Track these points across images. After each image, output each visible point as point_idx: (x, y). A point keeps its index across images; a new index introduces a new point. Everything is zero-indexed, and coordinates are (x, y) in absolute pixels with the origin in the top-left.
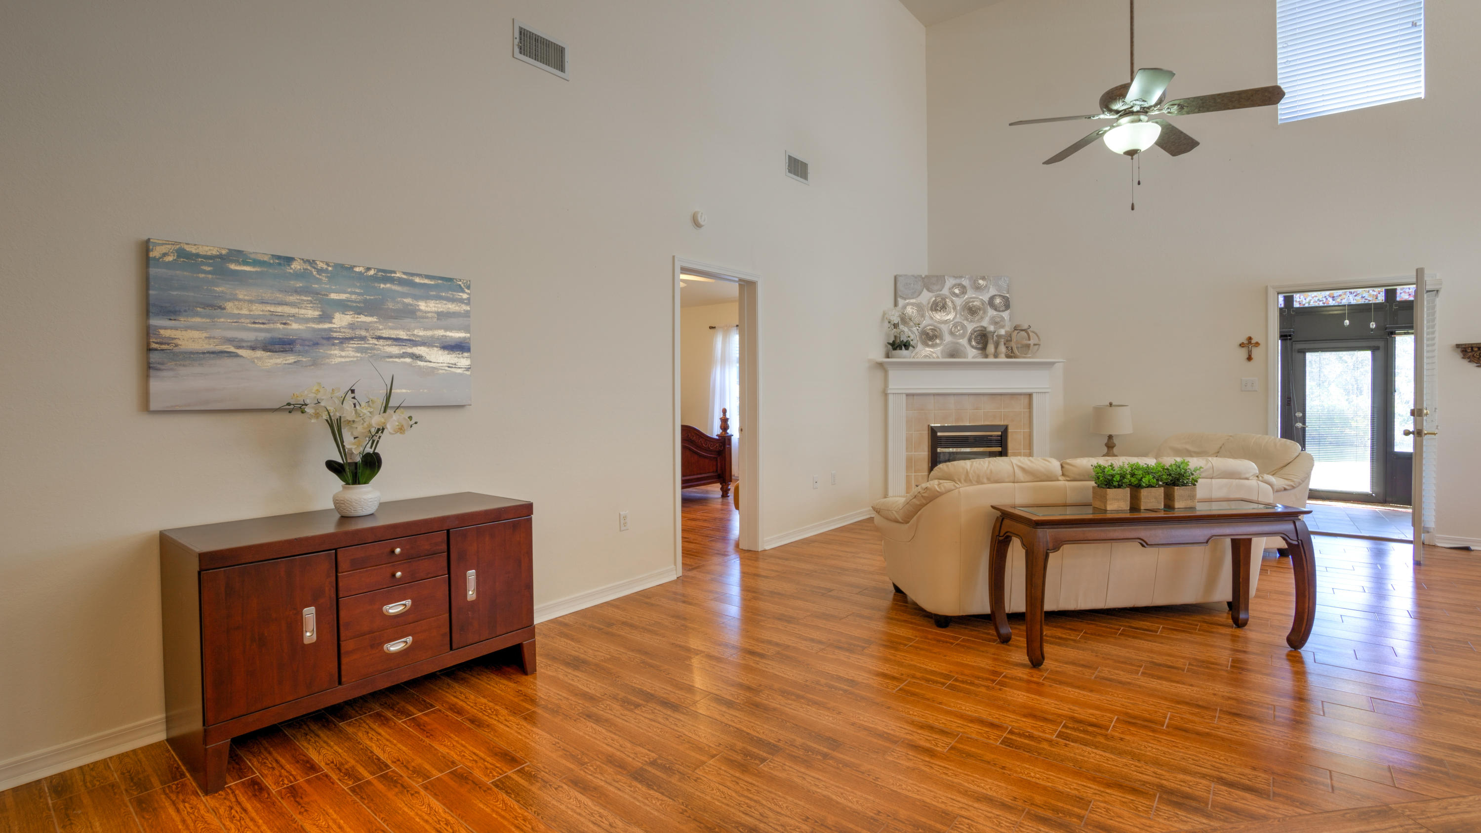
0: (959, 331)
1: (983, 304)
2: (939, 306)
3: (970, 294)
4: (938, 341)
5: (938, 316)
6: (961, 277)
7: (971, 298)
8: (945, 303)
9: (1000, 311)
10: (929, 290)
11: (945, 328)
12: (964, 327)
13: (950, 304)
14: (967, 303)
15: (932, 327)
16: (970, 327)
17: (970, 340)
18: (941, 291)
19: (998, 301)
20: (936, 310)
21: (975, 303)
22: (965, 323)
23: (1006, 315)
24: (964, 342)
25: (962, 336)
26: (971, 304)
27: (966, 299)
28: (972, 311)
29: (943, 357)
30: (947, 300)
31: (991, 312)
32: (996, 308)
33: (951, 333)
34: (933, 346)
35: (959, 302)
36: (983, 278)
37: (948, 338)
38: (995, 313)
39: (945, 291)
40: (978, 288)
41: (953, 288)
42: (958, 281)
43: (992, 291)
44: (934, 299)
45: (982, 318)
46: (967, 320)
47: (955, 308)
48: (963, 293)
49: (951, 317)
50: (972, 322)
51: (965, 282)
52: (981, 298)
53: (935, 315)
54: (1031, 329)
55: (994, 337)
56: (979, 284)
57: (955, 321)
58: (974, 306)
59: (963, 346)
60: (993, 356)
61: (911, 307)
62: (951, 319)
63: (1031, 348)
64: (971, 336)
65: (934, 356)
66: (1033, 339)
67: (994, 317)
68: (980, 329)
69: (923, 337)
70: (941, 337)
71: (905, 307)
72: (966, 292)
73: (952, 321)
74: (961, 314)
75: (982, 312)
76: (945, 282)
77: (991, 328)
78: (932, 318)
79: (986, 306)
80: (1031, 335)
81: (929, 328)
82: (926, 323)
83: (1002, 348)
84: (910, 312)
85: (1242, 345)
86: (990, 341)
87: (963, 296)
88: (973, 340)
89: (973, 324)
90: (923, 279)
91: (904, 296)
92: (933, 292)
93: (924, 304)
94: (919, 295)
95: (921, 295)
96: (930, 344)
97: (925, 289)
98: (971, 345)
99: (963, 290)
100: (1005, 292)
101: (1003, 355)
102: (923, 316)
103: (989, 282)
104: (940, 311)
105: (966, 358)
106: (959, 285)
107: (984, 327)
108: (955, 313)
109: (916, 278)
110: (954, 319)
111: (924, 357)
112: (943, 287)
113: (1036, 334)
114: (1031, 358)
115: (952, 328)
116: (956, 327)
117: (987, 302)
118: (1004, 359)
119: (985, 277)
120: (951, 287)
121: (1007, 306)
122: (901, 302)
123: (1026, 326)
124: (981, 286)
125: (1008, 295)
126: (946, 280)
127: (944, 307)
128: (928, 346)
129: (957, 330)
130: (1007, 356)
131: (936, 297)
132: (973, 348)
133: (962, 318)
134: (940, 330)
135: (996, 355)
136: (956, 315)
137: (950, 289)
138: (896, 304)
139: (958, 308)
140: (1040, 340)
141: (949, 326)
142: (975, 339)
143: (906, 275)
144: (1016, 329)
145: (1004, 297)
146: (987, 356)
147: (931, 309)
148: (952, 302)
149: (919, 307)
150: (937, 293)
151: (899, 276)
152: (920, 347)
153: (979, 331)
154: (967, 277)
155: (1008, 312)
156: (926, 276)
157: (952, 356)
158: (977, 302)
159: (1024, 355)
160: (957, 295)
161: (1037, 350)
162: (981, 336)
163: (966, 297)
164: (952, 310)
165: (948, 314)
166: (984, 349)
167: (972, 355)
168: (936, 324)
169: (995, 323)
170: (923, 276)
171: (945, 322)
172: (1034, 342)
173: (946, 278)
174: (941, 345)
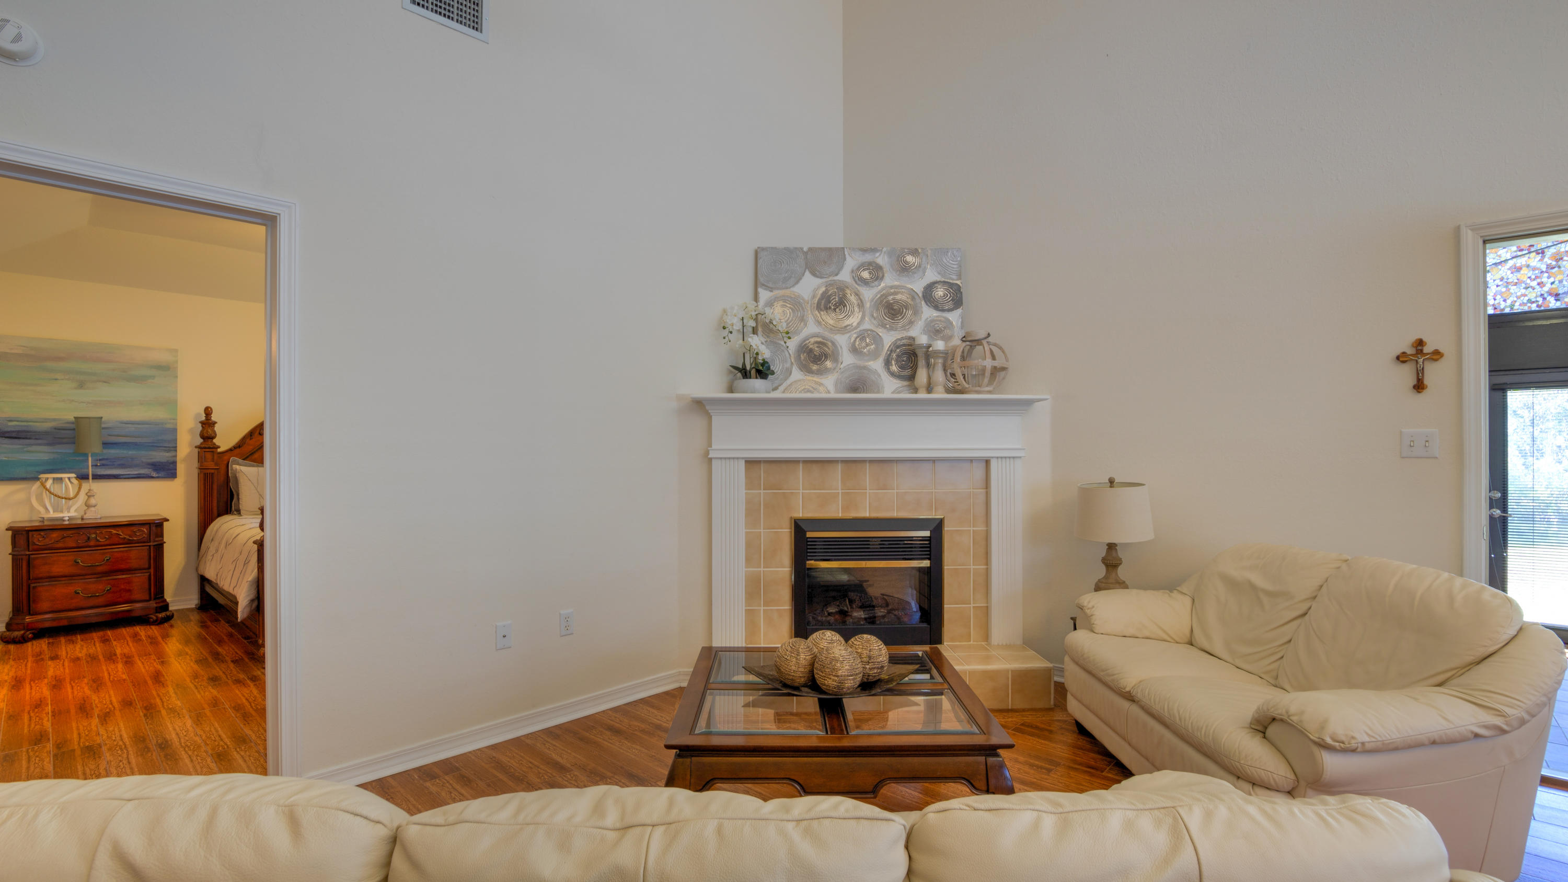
0: (867, 345)
1: (913, 298)
2: (833, 302)
3: (890, 280)
4: (828, 364)
5: (829, 319)
6: (874, 250)
7: (892, 287)
8: (845, 295)
9: (943, 310)
10: (814, 274)
11: (842, 341)
12: (877, 339)
13: (853, 299)
14: (885, 296)
15: (819, 340)
16: (889, 338)
17: (887, 363)
18: (837, 275)
19: (940, 292)
20: (827, 308)
21: (899, 297)
22: (881, 332)
23: (954, 317)
24: (877, 365)
25: (874, 355)
26: (890, 298)
27: (883, 289)
28: (892, 310)
29: (837, 391)
30: (848, 291)
31: (928, 313)
32: (936, 305)
33: (854, 350)
34: (819, 373)
35: (869, 294)
36: (914, 252)
37: (847, 359)
38: (935, 313)
39: (845, 276)
40: (904, 269)
41: (858, 269)
42: (868, 257)
43: (931, 275)
44: (823, 289)
45: (911, 323)
46: (883, 326)
47: (861, 305)
48: (877, 279)
49: (854, 320)
50: (892, 329)
51: (882, 260)
52: (909, 286)
53: (824, 317)
54: (990, 339)
55: (928, 356)
56: (906, 262)
57: (862, 328)
58: (897, 302)
59: (875, 372)
60: (924, 390)
61: (781, 303)
62: (855, 324)
63: (988, 374)
64: (890, 354)
65: (821, 388)
66: (994, 358)
67: (932, 321)
68: (904, 341)
69: (799, 356)
70: (835, 357)
71: (770, 304)
72: (883, 276)
73: (856, 328)
74: (873, 316)
75: (910, 312)
76: (845, 259)
77: (923, 340)
78: (819, 323)
79: (918, 301)
80: (992, 352)
81: (812, 340)
82: (805, 332)
83: (939, 376)
84: (779, 314)
85: (1401, 358)
86: (922, 362)
87: (876, 283)
88: (893, 363)
89: (893, 332)
90: (806, 253)
91: (770, 285)
92: (821, 278)
93: (806, 298)
94: (797, 282)
95: (801, 281)
96: (815, 367)
97: (807, 273)
98: (889, 369)
99: (877, 272)
100: (954, 277)
101: (940, 388)
102: (803, 319)
103: (924, 259)
104: (835, 310)
105: (878, 392)
106: (870, 264)
107: (913, 339)
108: (861, 313)
109: (790, 253)
110: (859, 324)
111: (800, 392)
112: (840, 268)
113: (1000, 348)
114: (990, 392)
115: (855, 341)
116: (863, 339)
117: (921, 295)
118: (939, 394)
119: (916, 250)
120: (855, 268)
121: (957, 301)
122: (764, 295)
123: (981, 334)
124: (910, 267)
125: (958, 282)
126: (847, 256)
127: (841, 303)
128: (810, 372)
129: (864, 344)
130: (948, 391)
131: (829, 285)
132: (892, 374)
133: (875, 322)
134: (833, 343)
135: (929, 389)
136: (863, 318)
137: (852, 271)
138: (756, 299)
139: (868, 305)
140: (1007, 360)
141: (850, 338)
142: (897, 361)
143: (775, 248)
144: (964, 339)
145: (951, 285)
146: (916, 391)
147: (819, 308)
148: (857, 294)
149: (796, 304)
150: (831, 278)
151: (763, 249)
152: (797, 374)
153: (904, 345)
154: (885, 249)
155: (959, 311)
156: (810, 249)
157: (854, 389)
158: (902, 293)
159: (978, 388)
160: (865, 282)
161: (1004, 378)
162: (905, 353)
163: (883, 285)
164: (856, 309)
165: (848, 316)
166: (912, 378)
167: (891, 387)
168: (827, 334)
169: (935, 331)
170: (805, 249)
171: (844, 330)
172: (996, 363)
173: (846, 253)
174: (835, 369)
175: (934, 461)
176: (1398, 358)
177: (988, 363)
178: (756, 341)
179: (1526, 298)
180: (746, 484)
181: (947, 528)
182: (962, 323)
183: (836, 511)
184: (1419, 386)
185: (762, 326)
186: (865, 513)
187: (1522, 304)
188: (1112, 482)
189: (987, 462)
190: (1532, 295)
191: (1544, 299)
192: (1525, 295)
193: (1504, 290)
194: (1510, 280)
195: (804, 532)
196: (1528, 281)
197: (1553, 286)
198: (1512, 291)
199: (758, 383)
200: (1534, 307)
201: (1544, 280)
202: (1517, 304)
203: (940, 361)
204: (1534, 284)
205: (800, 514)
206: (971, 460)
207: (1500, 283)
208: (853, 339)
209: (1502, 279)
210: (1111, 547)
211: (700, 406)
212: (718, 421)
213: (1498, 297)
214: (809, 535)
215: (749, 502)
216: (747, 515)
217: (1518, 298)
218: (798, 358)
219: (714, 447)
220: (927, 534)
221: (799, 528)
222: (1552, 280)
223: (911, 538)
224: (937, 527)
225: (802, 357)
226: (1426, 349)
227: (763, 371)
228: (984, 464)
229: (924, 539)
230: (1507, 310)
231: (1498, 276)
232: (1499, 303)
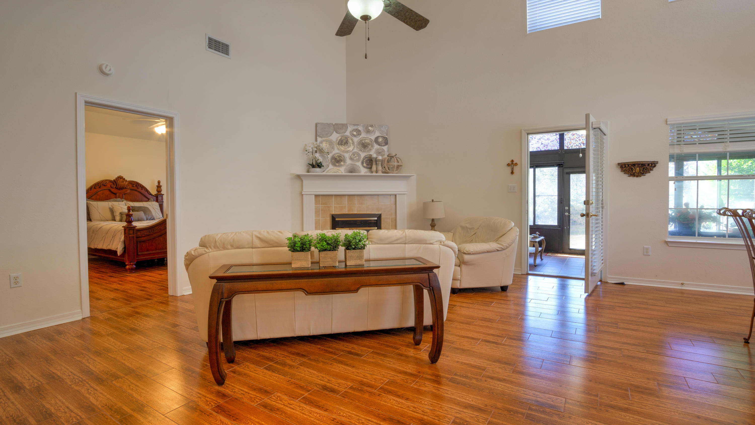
0: (355, 157)
1: (371, 142)
2: (343, 142)
3: (363, 135)
4: (342, 163)
5: (342, 148)
6: (358, 125)
7: (364, 138)
8: (348, 140)
9: (381, 146)
10: (337, 132)
11: (347, 155)
12: (359, 155)
13: (350, 141)
14: (361, 141)
15: (339, 155)
16: (363, 155)
17: (362, 163)
18: (345, 133)
19: (380, 140)
20: (341, 144)
21: (366, 141)
22: (360, 152)
23: (385, 148)
24: (359, 164)
25: (358, 161)
26: (364, 141)
27: (361, 138)
28: (364, 145)
29: (345, 173)
31: (376, 146)
32: (379, 144)
33: (351, 159)
34: (339, 166)
35: (356, 140)
36: (372, 126)
37: (349, 162)
38: (379, 147)
39: (348, 133)
40: (368, 132)
41: (352, 131)
42: (356, 127)
43: (377, 134)
44: (340, 138)
45: (370, 150)
46: (361, 151)
47: (353, 143)
48: (359, 135)
49: (351, 149)
50: (364, 152)
51: (360, 128)
52: (370, 137)
53: (340, 147)
54: (396, 156)
55: (376, 161)
56: (369, 129)
57: (353, 151)
58: (366, 143)
59: (358, 166)
60: (375, 172)
61: (325, 142)
62: (351, 150)
63: (396, 167)
64: (363, 160)
65: (340, 172)
66: (398, 162)
67: (377, 149)
68: (368, 156)
69: (332, 160)
70: (344, 161)
71: (321, 142)
72: (361, 134)
73: (351, 151)
74: (357, 147)
75: (370, 146)
76: (348, 128)
77: (374, 156)
78: (339, 149)
79: (373, 142)
80: (397, 160)
81: (336, 155)
82: (334, 152)
83: (380, 168)
84: (324, 146)
85: (508, 165)
86: (374, 163)
87: (359, 136)
88: (364, 163)
89: (364, 153)
90: (334, 125)
91: (321, 136)
92: (339, 134)
93: (334, 140)
94: (331, 135)
95: (332, 135)
96: (337, 164)
97: (334, 132)
98: (363, 165)
99: (359, 133)
100: (385, 135)
101: (380, 172)
102: (333, 148)
103: (375, 128)
104: (344, 145)
105: (359, 173)
106: (356, 129)
107: (371, 155)
108: (353, 146)
109: (329, 125)
110: (353, 150)
111: (332, 173)
112: (346, 131)
113: (400, 159)
114: (397, 173)
115: (351, 156)
116: (354, 155)
117: (374, 141)
118: (380, 174)
119: (372, 125)
120: (351, 131)
121: (386, 143)
122: (319, 139)
123: (394, 154)
124: (370, 131)
125: (387, 136)
126: (348, 127)
127: (346, 143)
128: (336, 166)
129: (354, 157)
130: (383, 172)
131: (342, 136)
132: (364, 167)
133: (358, 149)
134: (344, 156)
135: (377, 172)
136: (354, 148)
137: (350, 132)
138: (316, 140)
139: (356, 143)
140: (402, 163)
141: (349, 154)
142: (366, 162)
143: (323, 123)
144: (388, 156)
145: (384, 137)
146: (372, 172)
147: (339, 144)
148: (352, 140)
149: (331, 143)
150: (343, 134)
151: (319, 123)
152: (331, 167)
153: (368, 157)
154: (361, 125)
155: (387, 146)
156: (335, 124)
157: (351, 172)
158: (367, 140)
159: (393, 172)
160: (355, 136)
161: (401, 169)
162: (369, 160)
163: (361, 137)
164: (352, 145)
165: (349, 147)
166: (371, 168)
167: (363, 171)
168: (341, 153)
169: (379, 153)
170: (334, 124)
171: (347, 152)
172: (398, 164)
173: (348, 126)
174: (344, 165)
175: (378, 195)
176: (507, 165)
177: (396, 164)
178: (317, 155)
179: (576, 144)
180: (315, 203)
181: (383, 217)
182: (388, 150)
183: (345, 211)
184: (512, 173)
185: (320, 150)
186: (355, 212)
187: (575, 146)
188: (433, 201)
189: (396, 195)
190: (577, 144)
191: (580, 145)
192: (575, 143)
193: (570, 141)
194: (571, 138)
195: (335, 219)
196: (576, 139)
197: (583, 141)
198: (572, 142)
199: (318, 169)
200: (578, 147)
201: (580, 138)
202: (573, 146)
203: (380, 163)
204: (578, 140)
205: (333, 213)
206: (390, 195)
207: (569, 139)
208: (350, 155)
209: (569, 138)
210: (433, 220)
211: (299, 177)
212: (305, 182)
213: (568, 143)
214: (337, 219)
215: (315, 209)
216: (315, 213)
217: (574, 144)
218: (331, 161)
219: (304, 191)
220: (376, 219)
221: (333, 217)
222: (582, 139)
223: (371, 220)
224: (379, 216)
225: (333, 160)
226: (514, 163)
227: (319, 165)
228: (395, 196)
229: (375, 220)
230: (571, 148)
231: (568, 137)
232: (568, 146)
